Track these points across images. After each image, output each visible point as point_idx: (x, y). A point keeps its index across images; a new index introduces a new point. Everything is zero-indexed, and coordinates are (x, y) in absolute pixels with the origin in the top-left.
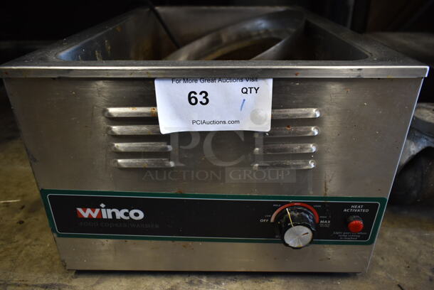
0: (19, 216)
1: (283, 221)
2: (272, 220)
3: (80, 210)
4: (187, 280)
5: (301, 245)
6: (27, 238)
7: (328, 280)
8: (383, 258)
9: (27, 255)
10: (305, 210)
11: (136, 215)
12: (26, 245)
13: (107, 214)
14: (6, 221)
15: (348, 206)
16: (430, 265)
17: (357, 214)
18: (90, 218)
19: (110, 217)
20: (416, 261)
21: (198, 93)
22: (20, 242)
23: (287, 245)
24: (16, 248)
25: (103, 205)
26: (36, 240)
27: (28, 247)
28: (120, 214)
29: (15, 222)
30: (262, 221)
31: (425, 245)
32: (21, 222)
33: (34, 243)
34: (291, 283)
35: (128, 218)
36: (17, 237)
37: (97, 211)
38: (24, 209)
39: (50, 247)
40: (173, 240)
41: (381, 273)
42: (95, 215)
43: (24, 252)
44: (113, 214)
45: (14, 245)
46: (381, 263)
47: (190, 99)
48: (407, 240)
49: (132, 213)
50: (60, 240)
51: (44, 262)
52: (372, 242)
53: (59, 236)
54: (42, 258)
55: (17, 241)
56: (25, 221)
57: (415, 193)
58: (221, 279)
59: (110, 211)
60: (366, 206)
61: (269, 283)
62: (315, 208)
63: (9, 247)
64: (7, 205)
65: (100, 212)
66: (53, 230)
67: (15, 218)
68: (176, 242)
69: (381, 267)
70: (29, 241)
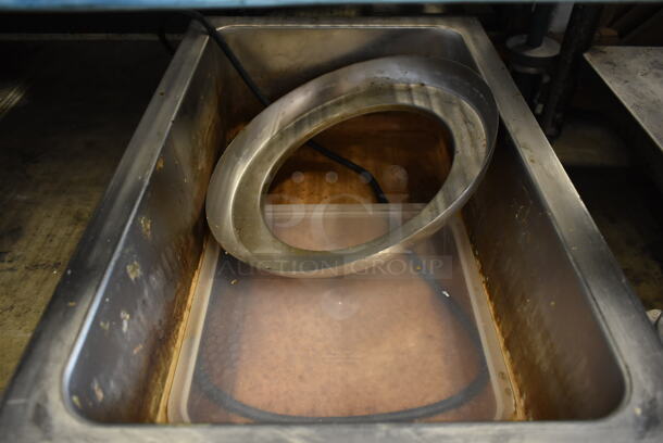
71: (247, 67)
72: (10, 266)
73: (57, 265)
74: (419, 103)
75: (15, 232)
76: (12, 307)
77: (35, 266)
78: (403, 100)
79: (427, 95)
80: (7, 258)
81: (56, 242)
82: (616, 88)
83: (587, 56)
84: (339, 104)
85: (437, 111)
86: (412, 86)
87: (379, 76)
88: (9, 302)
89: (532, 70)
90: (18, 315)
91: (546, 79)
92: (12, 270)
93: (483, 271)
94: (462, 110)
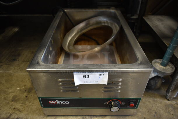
0: (25, 94)
1: (111, 105)
2: (107, 103)
3: (50, 102)
4: (82, 117)
5: (116, 111)
6: (30, 103)
7: (124, 116)
8: (141, 109)
9: (31, 109)
10: (117, 101)
11: (67, 103)
12: (30, 105)
13: (58, 102)
14: (22, 96)
15: (130, 100)
16: (155, 111)
17: (132, 102)
18: (53, 103)
19: (59, 103)
20: (151, 109)
21: (86, 75)
22: (28, 104)
23: (112, 111)
24: (27, 107)
25: (57, 101)
26: (33, 103)
27: (31, 106)
28: (62, 103)
29: (25, 96)
30: (104, 104)
31: (154, 104)
32: (26, 97)
33: (32, 105)
34: (113, 117)
35: (64, 103)
36: (27, 102)
37: (55, 102)
38: (26, 91)
39: (38, 106)
40: (78, 108)
41: (140, 114)
42: (54, 103)
43: (30, 108)
44: (60, 103)
45: (26, 105)
46: (140, 110)
47: (84, 77)
48: (149, 102)
49: (66, 102)
50: (44, 109)
51: (37, 112)
52: (137, 108)
53: (43, 107)
54: (36, 110)
55: (27, 104)
56: (28, 96)
57: (153, 87)
58: (92, 117)
59: (59, 102)
60: (135, 100)
61: (106, 118)
62: (120, 101)
63: (25, 106)
64: (20, 90)
65: (56, 102)
66: (42, 106)
67: (24, 95)
68: (79, 109)
69: (140, 112)
70: (31, 104)
71: (71, 19)
72: (18, 61)
73: (28, 61)
74: (106, 24)
75: (19, 55)
76: (19, 69)
77: (24, 61)
78: (103, 24)
79: (108, 23)
80: (18, 60)
81: (28, 57)
82: (149, 23)
83: (144, 17)
84: (90, 26)
85: (110, 25)
86: (105, 22)
87: (98, 20)
88: (18, 68)
89: (133, 21)
90: (21, 70)
91: (136, 24)
92: (19, 62)
93: (119, 56)
94: (115, 25)
